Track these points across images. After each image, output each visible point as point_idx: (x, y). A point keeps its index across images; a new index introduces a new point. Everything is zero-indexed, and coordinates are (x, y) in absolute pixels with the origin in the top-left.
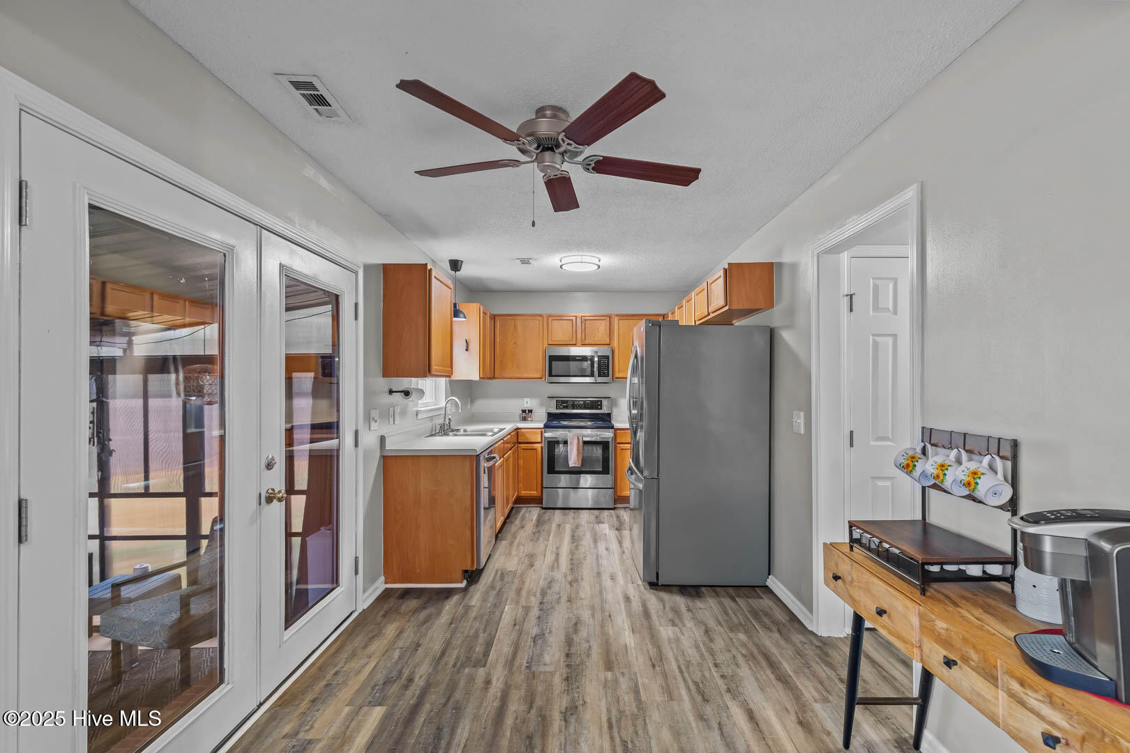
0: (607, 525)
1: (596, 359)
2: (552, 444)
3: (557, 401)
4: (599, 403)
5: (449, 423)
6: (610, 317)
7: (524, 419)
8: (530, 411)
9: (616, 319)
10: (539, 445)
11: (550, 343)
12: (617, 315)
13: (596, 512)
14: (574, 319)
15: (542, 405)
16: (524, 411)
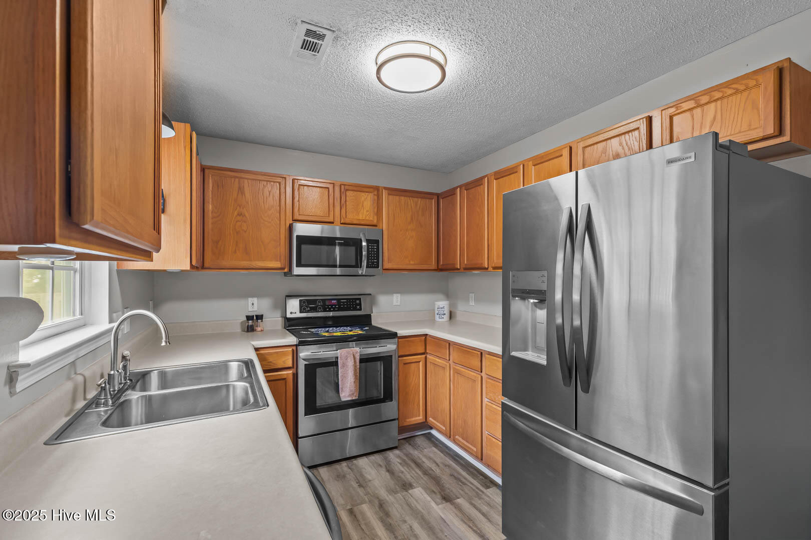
0: (420, 489)
1: (364, 244)
2: (312, 368)
3: (300, 301)
4: (358, 302)
5: (125, 367)
6: (376, 189)
7: (250, 329)
8: (260, 317)
9: (385, 194)
10: (290, 372)
11: (295, 218)
12: (386, 188)
13: (376, 458)
14: (331, 187)
15: (275, 306)
16: (249, 318)
